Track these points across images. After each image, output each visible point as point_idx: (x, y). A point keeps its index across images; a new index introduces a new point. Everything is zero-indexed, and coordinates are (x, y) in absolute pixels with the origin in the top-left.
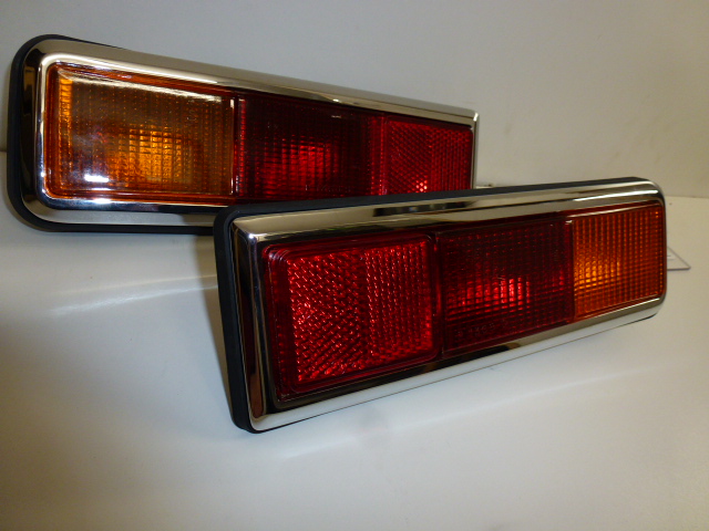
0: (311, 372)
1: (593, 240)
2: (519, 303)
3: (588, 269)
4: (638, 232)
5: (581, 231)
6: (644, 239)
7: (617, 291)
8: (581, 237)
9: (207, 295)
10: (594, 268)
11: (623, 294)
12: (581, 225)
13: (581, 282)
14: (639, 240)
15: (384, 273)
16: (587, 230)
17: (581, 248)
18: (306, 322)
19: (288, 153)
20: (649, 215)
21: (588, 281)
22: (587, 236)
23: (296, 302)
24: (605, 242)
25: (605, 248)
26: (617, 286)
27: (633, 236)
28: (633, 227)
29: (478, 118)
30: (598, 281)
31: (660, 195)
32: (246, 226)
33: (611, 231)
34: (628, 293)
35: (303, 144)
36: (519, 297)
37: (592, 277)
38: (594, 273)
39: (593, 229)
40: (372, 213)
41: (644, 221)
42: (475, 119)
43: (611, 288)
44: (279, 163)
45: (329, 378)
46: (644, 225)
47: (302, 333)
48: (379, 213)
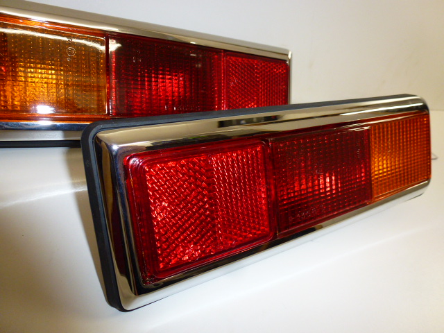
0: (170, 260)
1: (383, 141)
2: (334, 192)
3: (380, 163)
4: (414, 133)
5: (375, 134)
6: (417, 139)
7: (400, 178)
8: (375, 139)
9: (78, 196)
10: (385, 162)
11: (404, 180)
12: (375, 130)
13: (376, 173)
14: (414, 140)
15: (229, 173)
16: (379, 133)
17: (375, 147)
18: (164, 219)
19: (150, 81)
20: (420, 121)
21: (381, 172)
22: (379, 137)
23: (155, 202)
24: (392, 142)
25: (392, 147)
26: (400, 174)
27: (410, 137)
28: (410, 130)
29: (292, 55)
30: (388, 171)
31: (425, 107)
32: (108, 139)
35: (161, 74)
36: (334, 187)
37: (384, 168)
38: (385, 166)
39: (383, 133)
40: (217, 124)
41: (417, 125)
42: (289, 56)
43: (396, 176)
44: (143, 88)
45: (187, 263)
46: (417, 129)
47: (162, 228)
48: (222, 124)
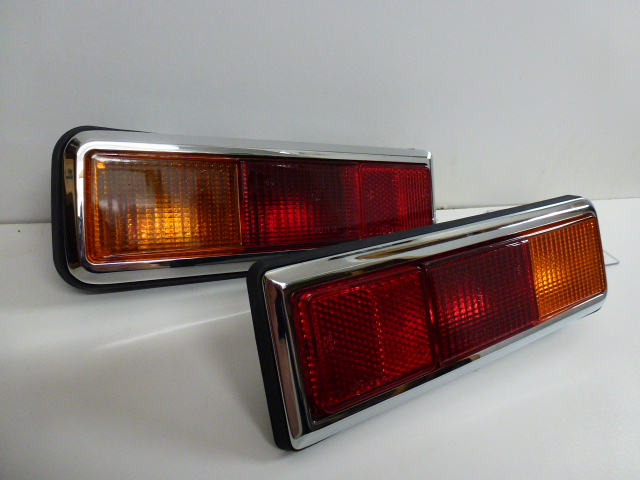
1: (545, 253)
3: (545, 278)
4: (580, 241)
5: (535, 247)
6: (585, 247)
7: (569, 289)
8: (536, 252)
11: (574, 295)
12: (534, 242)
13: (541, 289)
14: (581, 249)
16: (540, 246)
17: (537, 260)
20: (586, 227)
21: (546, 288)
22: (540, 250)
24: (555, 254)
25: (556, 259)
27: (576, 245)
28: (575, 238)
30: (554, 286)
31: (591, 208)
33: (558, 243)
34: (578, 293)
37: (549, 284)
38: (550, 281)
39: (545, 244)
41: (583, 231)
42: (429, 157)
43: (565, 290)
46: (583, 235)
